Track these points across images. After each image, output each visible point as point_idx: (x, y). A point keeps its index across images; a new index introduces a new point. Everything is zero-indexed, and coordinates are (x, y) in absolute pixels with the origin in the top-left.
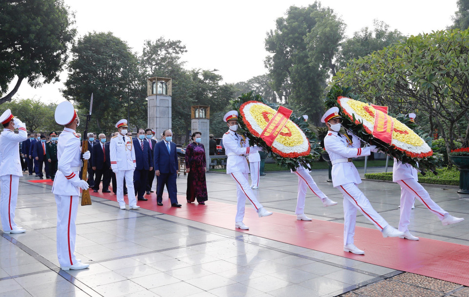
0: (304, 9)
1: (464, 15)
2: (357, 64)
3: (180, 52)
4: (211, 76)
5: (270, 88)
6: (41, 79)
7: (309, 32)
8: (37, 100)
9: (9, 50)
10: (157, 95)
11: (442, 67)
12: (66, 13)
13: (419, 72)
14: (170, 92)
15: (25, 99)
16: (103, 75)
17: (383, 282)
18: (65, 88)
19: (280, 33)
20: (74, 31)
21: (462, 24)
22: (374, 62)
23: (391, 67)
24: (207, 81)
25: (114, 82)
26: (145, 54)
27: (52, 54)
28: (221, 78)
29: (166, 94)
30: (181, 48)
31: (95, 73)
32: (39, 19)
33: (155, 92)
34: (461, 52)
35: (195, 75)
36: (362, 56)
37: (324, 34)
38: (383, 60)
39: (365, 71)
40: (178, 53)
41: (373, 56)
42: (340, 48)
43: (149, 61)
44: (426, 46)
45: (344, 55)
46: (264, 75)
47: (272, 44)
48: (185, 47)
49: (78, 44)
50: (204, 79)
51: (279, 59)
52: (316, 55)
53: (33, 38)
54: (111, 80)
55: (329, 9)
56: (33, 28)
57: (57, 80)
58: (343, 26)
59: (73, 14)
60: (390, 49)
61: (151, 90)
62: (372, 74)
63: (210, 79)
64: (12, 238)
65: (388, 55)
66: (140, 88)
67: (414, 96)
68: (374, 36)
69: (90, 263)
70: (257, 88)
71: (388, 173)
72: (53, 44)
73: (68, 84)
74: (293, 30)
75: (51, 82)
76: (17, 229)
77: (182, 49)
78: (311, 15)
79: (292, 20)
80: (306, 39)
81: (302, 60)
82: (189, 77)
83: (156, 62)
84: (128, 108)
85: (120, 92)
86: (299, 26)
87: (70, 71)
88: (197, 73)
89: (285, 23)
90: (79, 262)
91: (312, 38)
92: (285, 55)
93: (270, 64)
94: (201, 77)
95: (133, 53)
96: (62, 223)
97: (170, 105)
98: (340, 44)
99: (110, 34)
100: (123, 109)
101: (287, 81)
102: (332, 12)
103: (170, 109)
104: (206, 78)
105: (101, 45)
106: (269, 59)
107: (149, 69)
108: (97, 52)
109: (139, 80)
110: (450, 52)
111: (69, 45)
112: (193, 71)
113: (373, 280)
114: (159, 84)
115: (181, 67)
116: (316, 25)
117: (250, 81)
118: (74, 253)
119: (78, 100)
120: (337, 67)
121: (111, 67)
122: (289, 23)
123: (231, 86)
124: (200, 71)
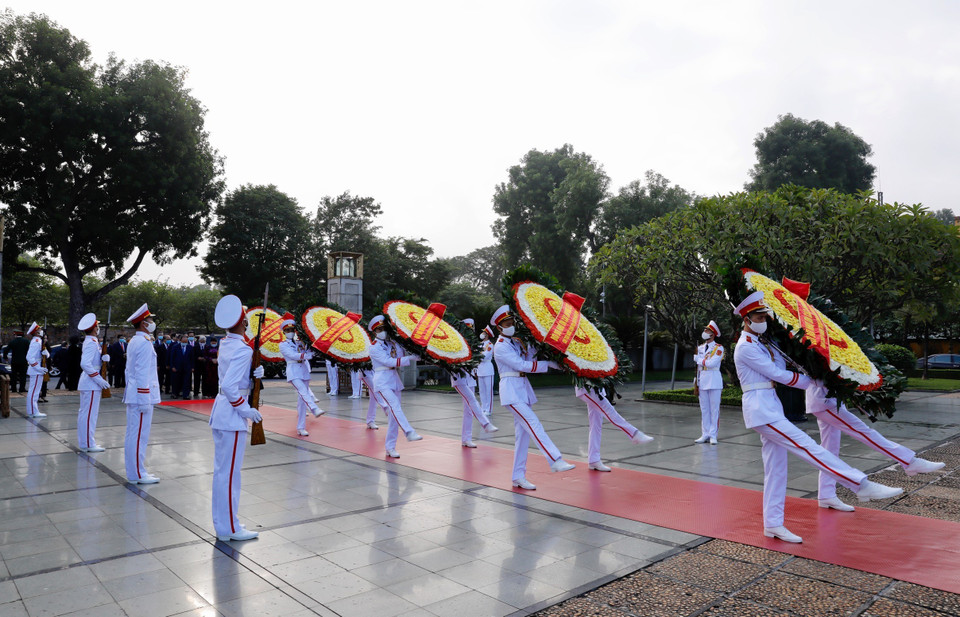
0: (550, 154)
1: (767, 170)
2: (630, 236)
3: (372, 214)
4: (417, 249)
5: (500, 266)
6: (172, 252)
7: (557, 186)
8: (163, 282)
9: (128, 212)
10: (341, 277)
11: (746, 242)
12: (211, 159)
13: (717, 249)
14: (360, 274)
15: (147, 280)
16: (260, 246)
17: (686, 555)
18: (205, 265)
19: (516, 187)
20: (221, 185)
21: (765, 182)
22: (654, 232)
23: (678, 240)
24: (411, 256)
25: (276, 258)
26: (320, 216)
27: (188, 217)
28: (430, 251)
29: (355, 275)
30: (373, 208)
31: (249, 243)
32: (173, 169)
33: (338, 274)
34: (771, 223)
35: (393, 245)
36: (637, 225)
37: (578, 190)
38: (666, 231)
39: (641, 246)
40: (369, 216)
41: (652, 225)
42: (601, 211)
43: (327, 226)
44: (724, 214)
45: (606, 219)
46: (492, 247)
47: (503, 203)
48: (379, 207)
49: (226, 203)
50: (407, 253)
51: (515, 224)
52: (567, 219)
53: (163, 194)
54: (271, 254)
55: (584, 155)
56: (164, 181)
57: (194, 253)
58: (605, 180)
59: (221, 161)
60: (675, 216)
61: (333, 271)
62: (651, 250)
63: (415, 253)
64: (140, 491)
65: (674, 225)
66: (313, 265)
67: (709, 281)
68: (648, 193)
69: (259, 531)
70: (482, 265)
71: (675, 390)
72: (191, 203)
73: (208, 259)
74: (534, 184)
75: (185, 258)
76: (148, 477)
77: (376, 210)
78: (560, 164)
79: (533, 170)
80: (552, 197)
81: (547, 226)
82: (384, 250)
83: (337, 227)
84: (295, 295)
85: (284, 272)
86: (543, 179)
87: (213, 241)
88: (397, 244)
89: (523, 174)
90: (244, 529)
91: (561, 196)
92: (523, 219)
93: (501, 232)
94: (402, 250)
95: (303, 215)
96: (221, 471)
97: (361, 292)
98: (601, 205)
99: (272, 188)
100: (288, 297)
101: (525, 255)
102: (589, 160)
103: (361, 298)
104: (408, 252)
105: (259, 204)
106: (499, 223)
107: (326, 238)
108: (253, 214)
109: (312, 254)
110: (757, 223)
111: (214, 205)
112: (390, 241)
113: (670, 551)
114: (345, 262)
115: (373, 234)
116: (567, 178)
117: (472, 255)
118: (236, 516)
119: (223, 284)
120: (597, 237)
121: (272, 235)
122: (528, 175)
123: (446, 262)
124: (401, 241)
